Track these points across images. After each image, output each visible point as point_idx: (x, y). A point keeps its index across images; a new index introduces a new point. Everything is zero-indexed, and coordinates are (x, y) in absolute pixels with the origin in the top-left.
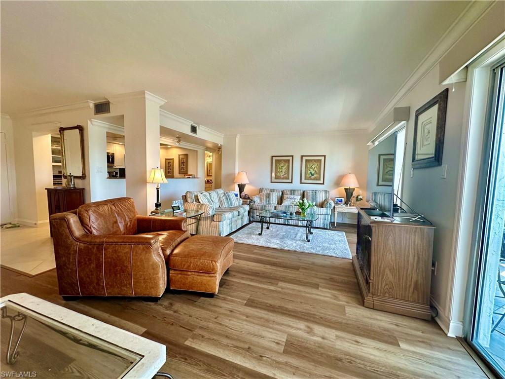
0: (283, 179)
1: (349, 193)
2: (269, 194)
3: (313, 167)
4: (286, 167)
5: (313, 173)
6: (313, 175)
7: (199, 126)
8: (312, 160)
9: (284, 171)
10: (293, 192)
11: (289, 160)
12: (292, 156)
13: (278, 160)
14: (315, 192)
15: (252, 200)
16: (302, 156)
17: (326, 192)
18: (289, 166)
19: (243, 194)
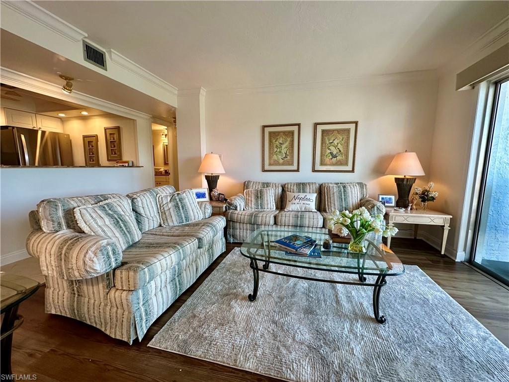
0: (283, 164)
1: (403, 186)
2: (261, 192)
3: (336, 142)
4: (287, 143)
5: (335, 153)
6: (335, 157)
7: (110, 52)
8: (333, 131)
9: (284, 150)
10: (302, 187)
11: (292, 133)
12: (299, 125)
13: (274, 133)
14: (344, 187)
15: (230, 204)
16: (316, 125)
17: (361, 185)
18: (292, 141)
19: (215, 192)
